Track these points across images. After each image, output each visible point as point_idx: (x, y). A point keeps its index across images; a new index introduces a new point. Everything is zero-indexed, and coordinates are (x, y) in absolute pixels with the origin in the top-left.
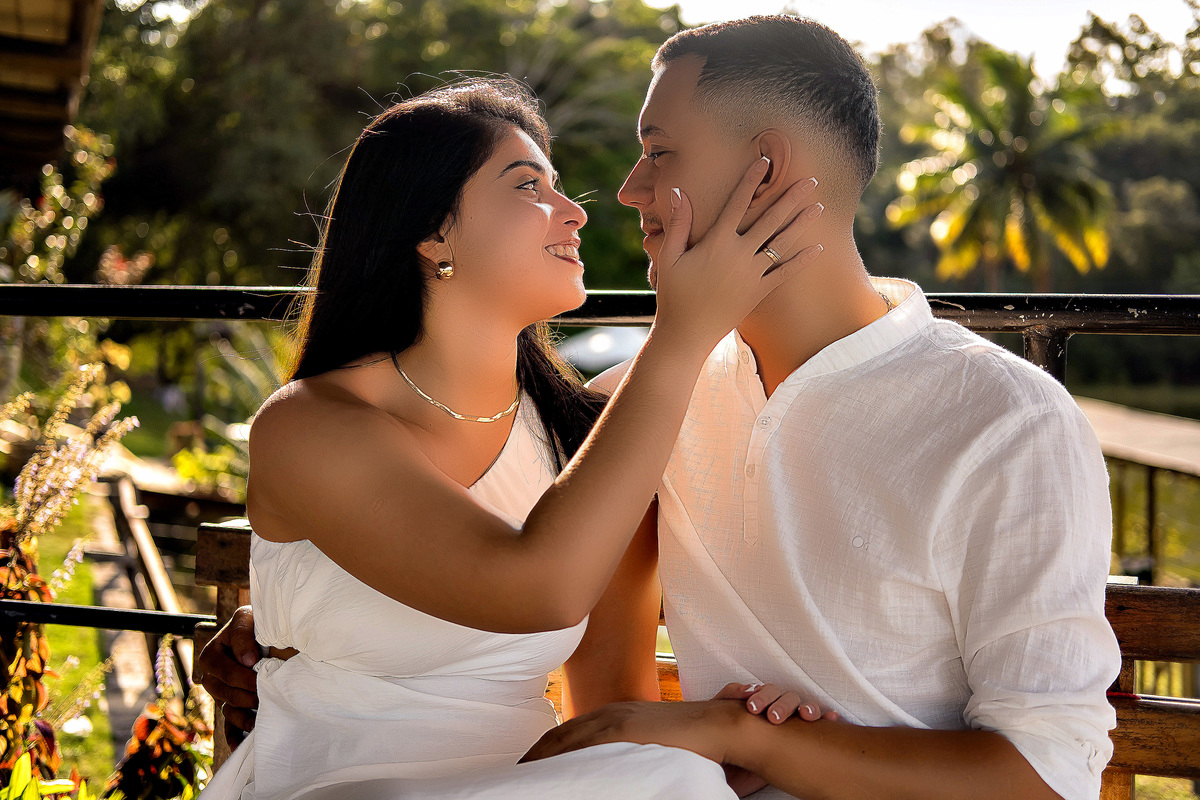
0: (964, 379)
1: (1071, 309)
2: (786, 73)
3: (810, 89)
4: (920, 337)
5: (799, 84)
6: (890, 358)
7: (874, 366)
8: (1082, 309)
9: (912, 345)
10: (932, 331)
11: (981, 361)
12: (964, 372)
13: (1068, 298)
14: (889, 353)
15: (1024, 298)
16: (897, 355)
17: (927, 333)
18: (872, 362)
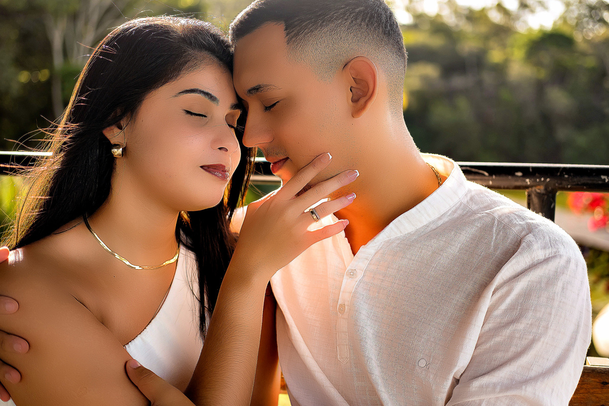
0: (494, 235)
1: (562, 175)
2: (344, 14)
3: (363, 20)
4: (461, 205)
5: (356, 19)
6: (440, 223)
7: (429, 229)
8: (569, 175)
9: (455, 212)
10: (469, 197)
11: (506, 220)
12: (495, 229)
13: (558, 168)
14: (440, 218)
15: (528, 168)
16: (446, 219)
17: (466, 200)
18: (427, 226)
